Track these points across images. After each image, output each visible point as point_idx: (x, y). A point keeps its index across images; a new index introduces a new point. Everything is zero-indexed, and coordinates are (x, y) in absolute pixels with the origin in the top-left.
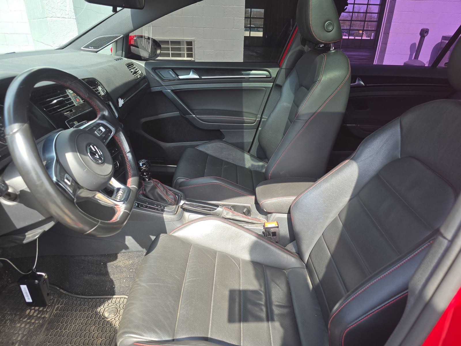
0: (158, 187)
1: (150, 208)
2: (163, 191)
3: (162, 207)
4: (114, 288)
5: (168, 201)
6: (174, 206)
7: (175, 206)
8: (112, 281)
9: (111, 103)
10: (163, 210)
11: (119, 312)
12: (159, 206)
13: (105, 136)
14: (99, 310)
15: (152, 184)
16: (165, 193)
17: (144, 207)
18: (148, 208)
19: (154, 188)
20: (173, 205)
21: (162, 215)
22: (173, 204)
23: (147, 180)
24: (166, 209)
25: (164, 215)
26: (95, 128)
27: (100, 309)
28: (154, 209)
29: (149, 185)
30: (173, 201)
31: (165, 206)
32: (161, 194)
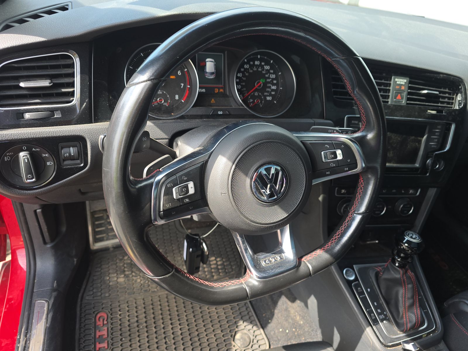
0: (405, 287)
1: (364, 300)
2: (409, 299)
3: (382, 317)
4: (269, 323)
5: (402, 317)
6: (402, 335)
7: (404, 335)
8: (273, 314)
9: (453, 127)
10: (375, 322)
11: (247, 349)
12: (379, 311)
13: (334, 167)
14: (241, 322)
15: (398, 276)
16: (407, 304)
17: (357, 290)
18: (361, 299)
19: (397, 282)
20: (402, 331)
21: (365, 326)
22: (402, 329)
23: (397, 265)
24: (384, 325)
25: (368, 330)
26: (328, 147)
27: (242, 325)
28: (367, 306)
29: (393, 273)
30: (409, 325)
31: (389, 320)
32: (400, 299)
